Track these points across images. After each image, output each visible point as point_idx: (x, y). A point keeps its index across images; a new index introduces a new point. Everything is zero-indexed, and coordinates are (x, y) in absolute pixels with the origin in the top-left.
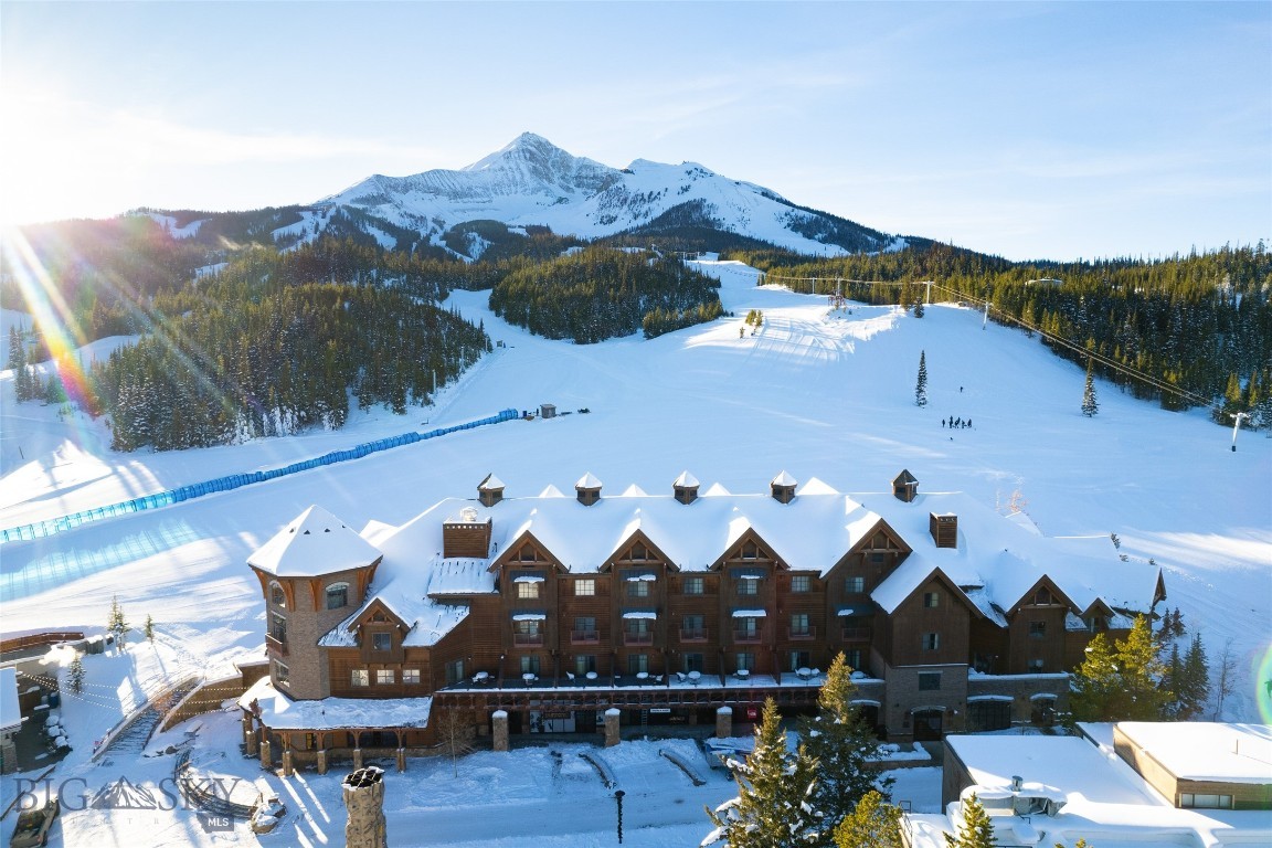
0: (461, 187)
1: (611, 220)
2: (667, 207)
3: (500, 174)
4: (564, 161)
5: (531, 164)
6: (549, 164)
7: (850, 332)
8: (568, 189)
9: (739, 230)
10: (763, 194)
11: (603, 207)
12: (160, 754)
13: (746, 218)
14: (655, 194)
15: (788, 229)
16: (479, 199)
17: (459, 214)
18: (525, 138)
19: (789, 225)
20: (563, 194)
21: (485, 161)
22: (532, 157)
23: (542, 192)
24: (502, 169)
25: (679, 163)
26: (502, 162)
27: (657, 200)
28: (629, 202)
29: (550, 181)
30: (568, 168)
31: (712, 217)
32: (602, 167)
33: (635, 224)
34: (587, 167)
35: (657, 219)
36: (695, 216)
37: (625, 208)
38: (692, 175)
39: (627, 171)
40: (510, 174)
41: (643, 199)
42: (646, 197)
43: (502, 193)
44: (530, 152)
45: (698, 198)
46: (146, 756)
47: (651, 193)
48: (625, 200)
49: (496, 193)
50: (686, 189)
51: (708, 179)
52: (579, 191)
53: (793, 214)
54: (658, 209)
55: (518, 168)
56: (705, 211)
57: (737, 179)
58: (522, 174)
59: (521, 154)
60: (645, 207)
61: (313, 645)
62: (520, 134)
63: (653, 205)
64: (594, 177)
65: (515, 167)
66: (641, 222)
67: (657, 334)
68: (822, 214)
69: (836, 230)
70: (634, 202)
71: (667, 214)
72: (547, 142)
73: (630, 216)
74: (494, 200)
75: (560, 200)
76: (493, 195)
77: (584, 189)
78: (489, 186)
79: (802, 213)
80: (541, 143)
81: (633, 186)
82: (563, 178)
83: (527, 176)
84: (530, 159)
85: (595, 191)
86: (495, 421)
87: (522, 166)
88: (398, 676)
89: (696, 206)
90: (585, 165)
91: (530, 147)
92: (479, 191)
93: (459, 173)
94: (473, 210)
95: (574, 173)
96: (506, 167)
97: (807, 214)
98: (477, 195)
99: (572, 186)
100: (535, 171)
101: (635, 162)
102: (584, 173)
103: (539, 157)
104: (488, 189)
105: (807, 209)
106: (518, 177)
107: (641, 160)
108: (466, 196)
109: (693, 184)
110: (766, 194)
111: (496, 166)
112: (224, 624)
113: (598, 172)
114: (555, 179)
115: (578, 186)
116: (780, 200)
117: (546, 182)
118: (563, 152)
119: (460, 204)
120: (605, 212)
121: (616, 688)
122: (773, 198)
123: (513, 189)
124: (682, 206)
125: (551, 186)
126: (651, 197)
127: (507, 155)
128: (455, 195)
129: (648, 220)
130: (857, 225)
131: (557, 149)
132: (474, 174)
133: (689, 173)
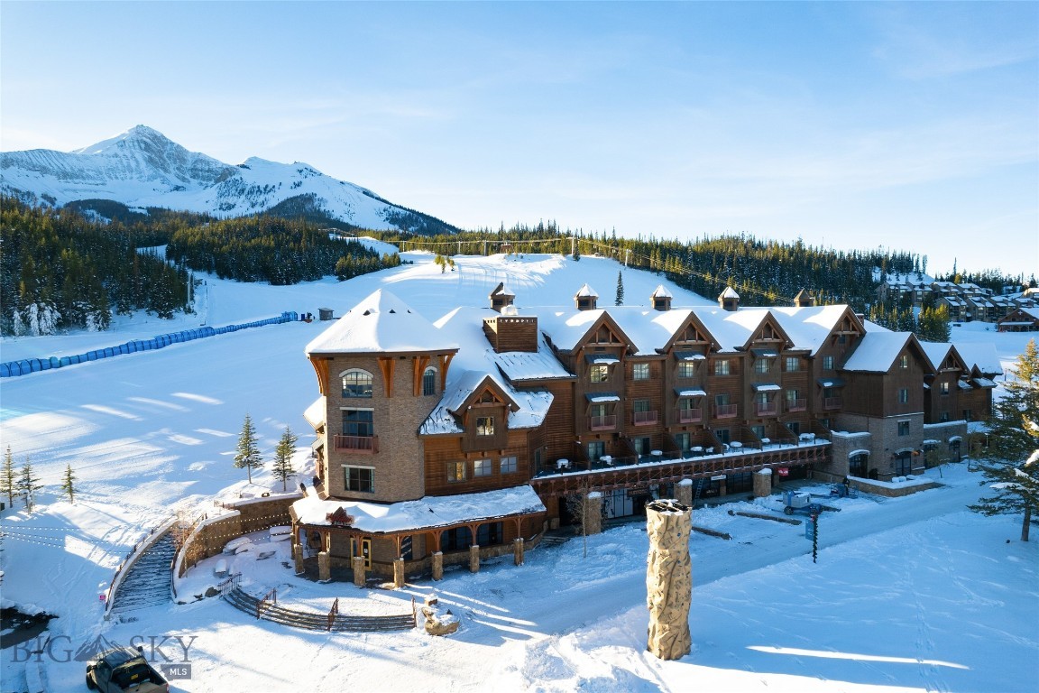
0: (72, 168)
1: (230, 207)
2: (282, 199)
3: (114, 160)
4: (179, 155)
5: (146, 154)
6: (165, 156)
7: (531, 269)
8: (184, 179)
9: (346, 220)
10: (364, 193)
11: (221, 195)
12: (199, 598)
13: (352, 211)
14: (270, 187)
15: (387, 222)
16: (91, 181)
17: (72, 194)
18: (140, 130)
19: (387, 219)
20: (180, 183)
21: (96, 146)
22: (147, 148)
23: (158, 181)
24: (116, 155)
25: (291, 162)
26: (116, 150)
27: (272, 192)
28: (246, 192)
29: (166, 171)
30: (183, 160)
31: (322, 209)
32: (216, 162)
33: (252, 211)
34: (201, 161)
35: (274, 208)
36: (308, 206)
37: (243, 197)
38: (303, 173)
39: (243, 166)
40: (125, 162)
41: (259, 190)
42: (262, 189)
43: (117, 178)
44: (145, 143)
45: (310, 192)
46: (180, 603)
47: (267, 186)
48: (243, 191)
49: (110, 177)
50: (298, 185)
51: (316, 177)
52: (194, 182)
53: (390, 210)
54: (274, 200)
55: (133, 157)
56: (316, 203)
57: (342, 180)
58: (137, 162)
59: (136, 144)
60: (261, 198)
61: (413, 435)
62: (135, 126)
63: (269, 196)
64: (209, 171)
65: (129, 155)
66: (258, 209)
67: (350, 277)
68: (413, 212)
69: (425, 225)
70: (251, 192)
71: (282, 206)
72: (162, 136)
73: (248, 204)
74: (108, 183)
75: (177, 188)
76: (108, 179)
77: (199, 181)
78: (103, 170)
79: (397, 210)
80: (156, 136)
81: (249, 179)
82: (177, 169)
83: (143, 164)
84: (146, 150)
85: (212, 182)
86: (281, 321)
87: (137, 155)
88: (496, 466)
89: (309, 198)
90: (200, 159)
91: (144, 139)
92: (91, 173)
93: (68, 155)
94: (85, 190)
95: (189, 166)
96: (120, 154)
97: (401, 210)
98: (89, 177)
99: (187, 176)
100: (150, 161)
101: (250, 160)
102: (199, 166)
103: (155, 150)
104: (101, 173)
105: (401, 207)
106: (133, 164)
107: (255, 158)
108: (77, 177)
109: (304, 180)
110: (366, 193)
111: (111, 153)
112: (154, 478)
113: (213, 166)
114: (171, 169)
115: (193, 177)
116: (378, 199)
117: (162, 172)
118: (178, 146)
119: (71, 185)
120: (224, 200)
121: (685, 460)
122: (372, 196)
123: (129, 175)
124: (295, 198)
125: (167, 175)
126: (267, 190)
127: (121, 143)
128: (65, 175)
129: (265, 209)
130: (442, 222)
131: (172, 143)
132: (85, 157)
133: (301, 171)
